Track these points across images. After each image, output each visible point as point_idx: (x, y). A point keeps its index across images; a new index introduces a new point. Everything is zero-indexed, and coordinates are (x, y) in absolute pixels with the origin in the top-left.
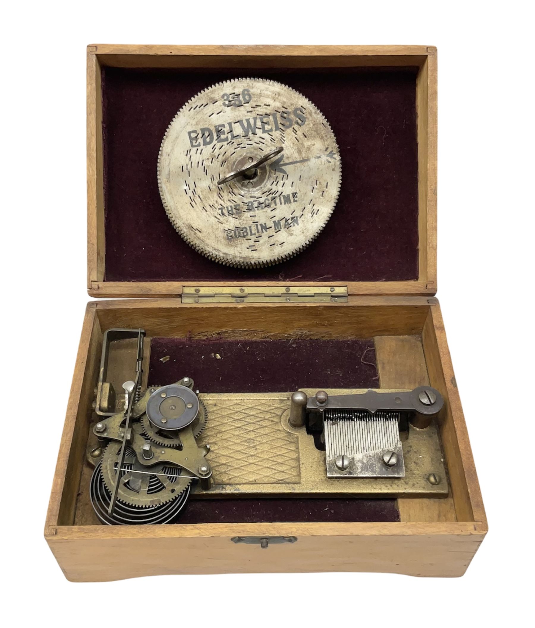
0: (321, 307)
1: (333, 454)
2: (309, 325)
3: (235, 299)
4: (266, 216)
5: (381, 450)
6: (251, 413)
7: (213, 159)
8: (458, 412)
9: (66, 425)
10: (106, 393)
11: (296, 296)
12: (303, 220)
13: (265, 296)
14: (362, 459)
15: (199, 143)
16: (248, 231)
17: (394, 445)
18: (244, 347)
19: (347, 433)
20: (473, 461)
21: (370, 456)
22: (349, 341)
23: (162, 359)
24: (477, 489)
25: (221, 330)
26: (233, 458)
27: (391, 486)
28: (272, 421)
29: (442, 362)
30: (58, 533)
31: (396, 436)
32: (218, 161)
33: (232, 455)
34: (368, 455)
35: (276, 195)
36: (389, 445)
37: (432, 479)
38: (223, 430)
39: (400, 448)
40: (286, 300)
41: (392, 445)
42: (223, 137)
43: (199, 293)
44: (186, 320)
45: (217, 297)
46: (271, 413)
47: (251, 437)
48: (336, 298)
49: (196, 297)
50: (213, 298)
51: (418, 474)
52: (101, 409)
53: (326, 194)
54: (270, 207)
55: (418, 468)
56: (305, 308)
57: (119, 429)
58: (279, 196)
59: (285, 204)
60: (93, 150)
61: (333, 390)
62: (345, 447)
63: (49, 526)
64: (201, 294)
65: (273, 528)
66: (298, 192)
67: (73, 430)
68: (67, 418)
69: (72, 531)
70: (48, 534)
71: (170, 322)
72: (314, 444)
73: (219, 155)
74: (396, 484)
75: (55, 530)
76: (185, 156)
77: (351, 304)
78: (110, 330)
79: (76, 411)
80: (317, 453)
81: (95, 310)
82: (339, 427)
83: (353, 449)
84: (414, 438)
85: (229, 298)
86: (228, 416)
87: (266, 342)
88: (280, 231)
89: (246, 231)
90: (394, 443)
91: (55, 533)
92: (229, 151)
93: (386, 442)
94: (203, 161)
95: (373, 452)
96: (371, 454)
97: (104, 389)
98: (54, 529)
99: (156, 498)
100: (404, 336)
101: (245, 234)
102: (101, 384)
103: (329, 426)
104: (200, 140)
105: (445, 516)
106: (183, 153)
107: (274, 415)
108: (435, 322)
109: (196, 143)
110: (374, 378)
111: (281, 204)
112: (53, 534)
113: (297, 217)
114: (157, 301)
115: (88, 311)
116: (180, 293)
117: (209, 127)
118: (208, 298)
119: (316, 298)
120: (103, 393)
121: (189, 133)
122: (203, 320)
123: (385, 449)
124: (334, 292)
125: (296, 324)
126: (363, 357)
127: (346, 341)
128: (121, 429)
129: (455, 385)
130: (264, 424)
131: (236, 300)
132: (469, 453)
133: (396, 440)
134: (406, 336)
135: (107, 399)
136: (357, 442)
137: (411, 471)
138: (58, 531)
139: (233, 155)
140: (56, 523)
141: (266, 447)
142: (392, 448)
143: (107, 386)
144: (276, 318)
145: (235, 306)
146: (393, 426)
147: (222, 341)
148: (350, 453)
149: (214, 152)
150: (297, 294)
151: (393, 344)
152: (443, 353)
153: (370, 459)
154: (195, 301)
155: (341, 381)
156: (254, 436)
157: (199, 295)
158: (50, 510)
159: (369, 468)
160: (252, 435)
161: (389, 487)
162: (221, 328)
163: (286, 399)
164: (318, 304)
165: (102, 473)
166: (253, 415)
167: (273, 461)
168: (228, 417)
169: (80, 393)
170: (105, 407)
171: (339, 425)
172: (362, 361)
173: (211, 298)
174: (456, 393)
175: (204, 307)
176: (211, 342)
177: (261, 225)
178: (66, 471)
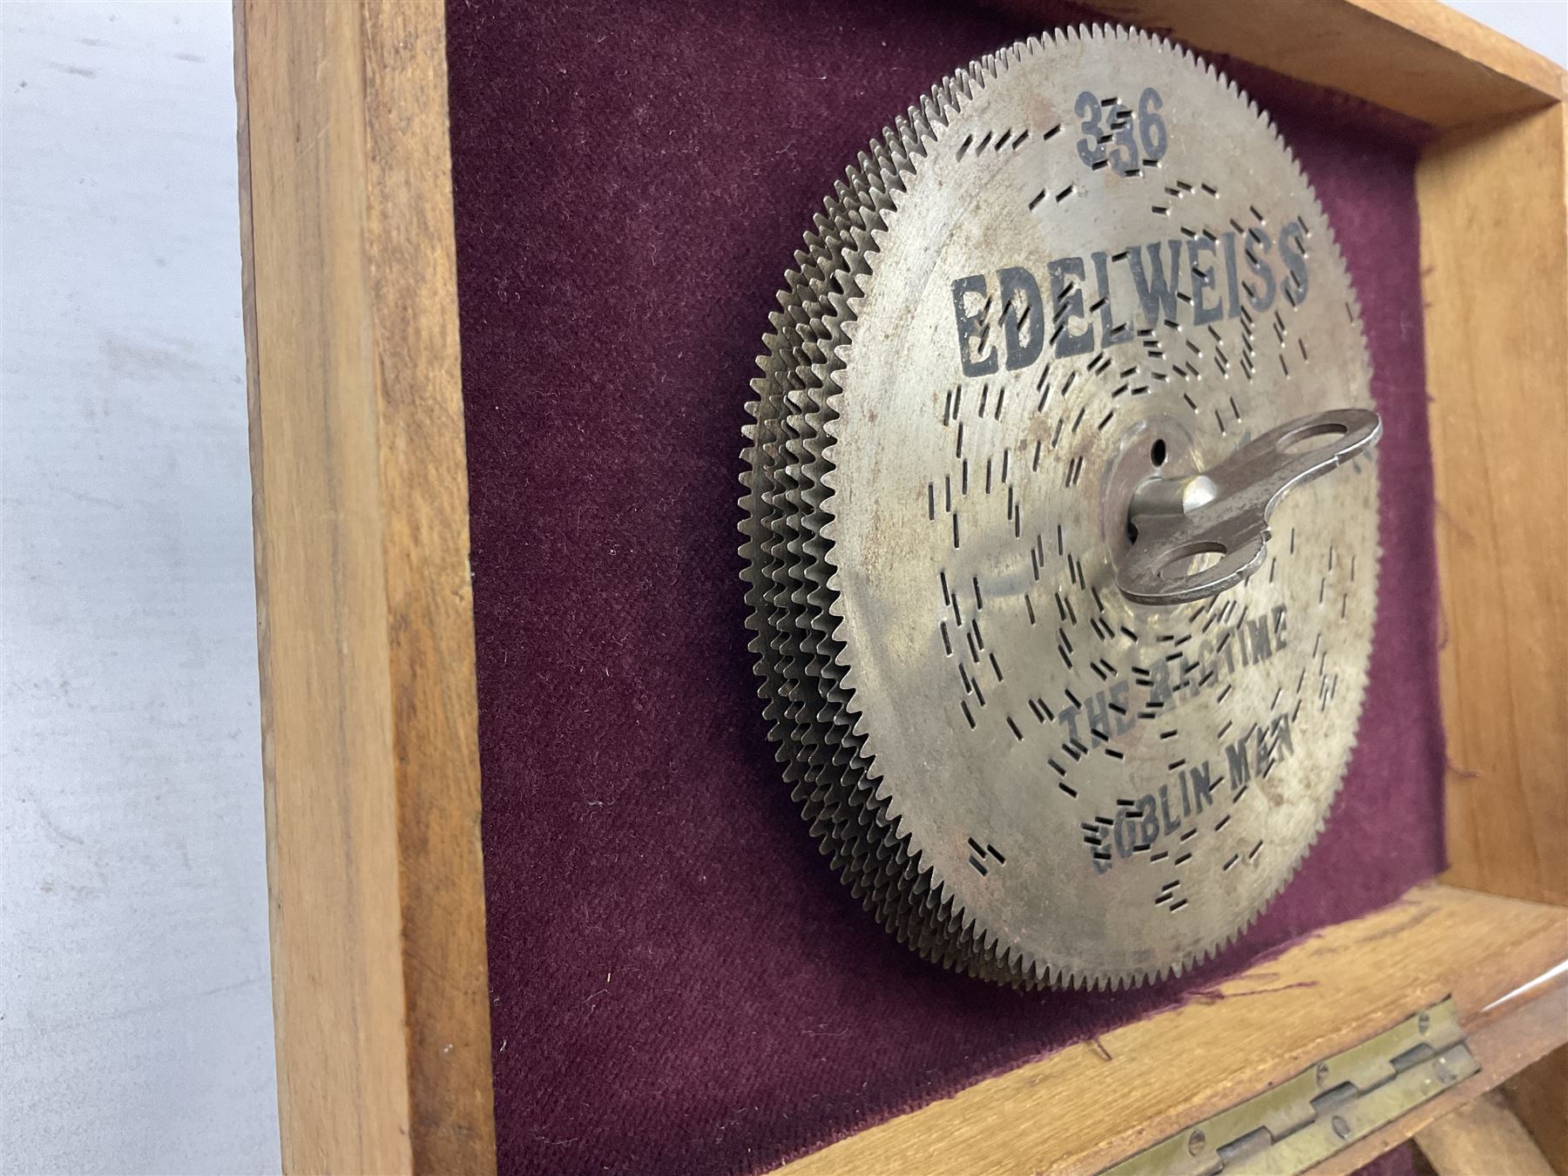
4: (1208, 727)
7: (1039, 444)
12: (1304, 727)
15: (994, 351)
16: (1159, 813)
32: (1058, 459)
35: (1229, 624)
42: (1075, 325)
53: (1353, 606)
54: (1216, 680)
58: (1239, 626)
59: (1256, 661)
60: (436, 357)
66: (1288, 603)
73: (1061, 422)
76: (941, 426)
88: (1245, 788)
89: (1153, 819)
92: (1095, 405)
94: (1006, 454)
101: (1150, 830)
104: (997, 337)
106: (930, 403)
109: (980, 349)
111: (1245, 663)
113: (1286, 717)
117: (1028, 265)
121: (959, 288)
139: (1109, 424)
149: (1045, 408)
177: (1195, 772)
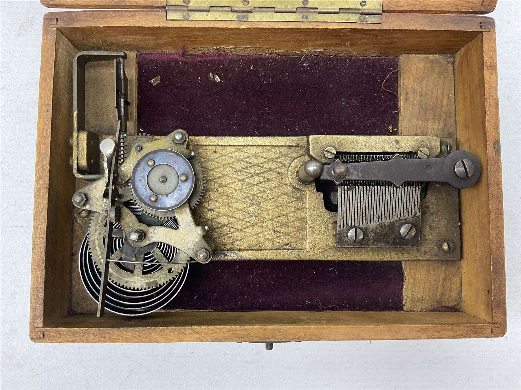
0: (346, 30)
1: (345, 224)
2: (327, 44)
3: (236, 15)
5: (397, 219)
6: (256, 162)
8: (495, 188)
9: (37, 202)
10: (83, 148)
11: (315, 12)
13: (276, 12)
14: (376, 229)
17: (413, 213)
18: (247, 66)
19: (362, 200)
20: (502, 252)
21: (385, 225)
22: (369, 59)
23: (152, 81)
24: (502, 286)
25: (220, 46)
26: (234, 218)
27: (402, 254)
28: (279, 173)
29: (487, 118)
30: (46, 337)
31: (416, 203)
33: (234, 215)
34: (383, 225)
36: (407, 214)
37: (445, 246)
38: (224, 184)
39: (418, 217)
40: (303, 18)
41: (410, 213)
43: (188, 5)
44: (175, 37)
45: (212, 11)
46: (277, 162)
47: (255, 192)
48: (367, 16)
49: (185, 11)
50: (208, 13)
51: (431, 240)
52: (80, 171)
55: (433, 232)
56: (326, 30)
57: (103, 200)
61: (350, 136)
62: (359, 215)
63: (35, 328)
64: (191, 6)
65: (279, 332)
67: (47, 208)
68: (38, 191)
69: (60, 334)
70: (35, 337)
71: (155, 39)
72: (323, 203)
74: (407, 251)
75: (42, 332)
77: (385, 27)
78: (80, 55)
79: (47, 181)
80: (326, 214)
81: (55, 29)
82: (354, 193)
83: (367, 218)
84: (432, 196)
85: (228, 13)
86: (230, 165)
87: (273, 59)
90: (413, 211)
91: (42, 337)
93: (405, 211)
95: (389, 221)
96: (386, 224)
97: (80, 142)
98: (40, 331)
99: (152, 280)
100: (435, 55)
102: (76, 135)
103: (343, 192)
105: (450, 280)
107: (281, 165)
108: (486, 58)
110: (393, 112)
112: (41, 338)
114: (134, 16)
115: (46, 30)
116: (165, 5)
118: (202, 13)
119: (341, 15)
120: (80, 148)
122: (197, 38)
123: (402, 217)
124: (365, 7)
125: (311, 43)
126: (384, 83)
127: (366, 59)
128: (105, 200)
129: (498, 152)
130: (269, 176)
131: (238, 17)
132: (500, 242)
133: (416, 207)
134: (437, 56)
135: (85, 156)
136: (372, 210)
137: (424, 236)
138: (46, 334)
140: (41, 324)
141: (271, 204)
142: (410, 217)
143: (84, 136)
144: (288, 38)
145: (236, 26)
146: (416, 192)
147: (221, 58)
148: (364, 223)
150: (317, 8)
151: (421, 65)
152: (490, 105)
153: (384, 228)
154: (184, 17)
155: (356, 114)
156: (258, 192)
157: (189, 8)
158: (33, 309)
159: (382, 238)
160: (256, 189)
161: (400, 254)
162: (220, 45)
163: (295, 145)
164: (343, 26)
165: (90, 249)
166: (257, 165)
167: (278, 222)
168: (230, 167)
169: (49, 156)
170: (84, 167)
171: (354, 191)
172: (382, 88)
173: (205, 13)
174: (498, 162)
175: (197, 27)
176: (208, 59)
178: (44, 262)
